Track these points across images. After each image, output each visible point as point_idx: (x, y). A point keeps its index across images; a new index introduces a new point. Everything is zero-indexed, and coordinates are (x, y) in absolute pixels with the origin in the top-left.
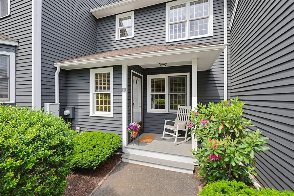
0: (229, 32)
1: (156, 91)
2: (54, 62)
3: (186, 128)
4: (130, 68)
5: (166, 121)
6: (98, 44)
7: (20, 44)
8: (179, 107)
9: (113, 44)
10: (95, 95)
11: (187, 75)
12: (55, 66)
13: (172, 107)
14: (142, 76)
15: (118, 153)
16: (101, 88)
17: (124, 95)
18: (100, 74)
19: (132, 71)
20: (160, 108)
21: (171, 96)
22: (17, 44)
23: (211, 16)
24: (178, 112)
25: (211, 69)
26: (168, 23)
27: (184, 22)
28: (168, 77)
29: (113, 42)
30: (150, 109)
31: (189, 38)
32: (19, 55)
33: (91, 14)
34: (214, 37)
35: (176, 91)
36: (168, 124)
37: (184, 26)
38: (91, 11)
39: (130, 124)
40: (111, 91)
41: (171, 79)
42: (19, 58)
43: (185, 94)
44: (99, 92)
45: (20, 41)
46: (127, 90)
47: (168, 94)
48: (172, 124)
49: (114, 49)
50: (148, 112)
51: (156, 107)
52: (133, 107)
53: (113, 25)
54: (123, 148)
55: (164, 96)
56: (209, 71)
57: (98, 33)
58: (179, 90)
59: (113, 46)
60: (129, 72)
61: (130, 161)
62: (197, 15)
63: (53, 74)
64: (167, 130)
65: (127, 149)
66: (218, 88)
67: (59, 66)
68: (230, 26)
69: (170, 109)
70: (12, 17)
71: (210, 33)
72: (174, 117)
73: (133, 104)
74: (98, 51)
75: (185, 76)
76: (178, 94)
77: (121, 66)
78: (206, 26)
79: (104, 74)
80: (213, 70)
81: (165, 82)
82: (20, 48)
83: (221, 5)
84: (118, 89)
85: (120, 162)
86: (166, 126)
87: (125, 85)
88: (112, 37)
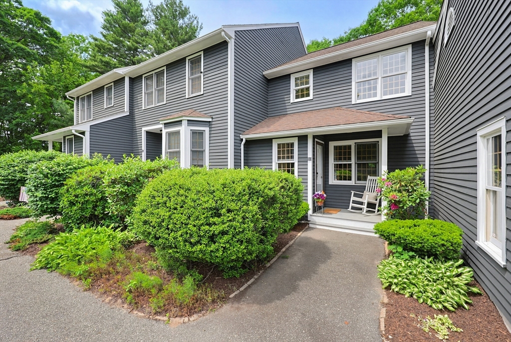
0: (432, 90)
1: (340, 159)
2: (240, 134)
3: (376, 200)
4: (314, 137)
5: (353, 192)
6: (269, 108)
7: (214, 120)
8: (369, 177)
9: (287, 107)
10: (277, 165)
11: (378, 142)
12: (241, 138)
13: (359, 179)
14: (323, 143)
15: (303, 222)
16: (284, 158)
17: (310, 164)
18: (284, 144)
19: (316, 140)
20: (345, 179)
21: (359, 165)
22: (210, 120)
23: (410, 72)
24: (367, 183)
25: (409, 134)
26: (355, 80)
27: (376, 79)
28: (355, 143)
29: (287, 104)
30: (332, 181)
31: (381, 97)
32: (213, 129)
33: (263, 76)
34: (413, 97)
35: (365, 159)
36: (355, 195)
37: (376, 83)
38: (264, 73)
39: (316, 193)
40: (295, 160)
41: (359, 146)
42: (212, 132)
43: (376, 163)
44: (282, 161)
45: (214, 117)
46: (312, 159)
47: (355, 163)
48: (361, 196)
49: (288, 112)
50: (330, 183)
51: (340, 178)
52: (317, 177)
53: (288, 85)
54: (309, 216)
55: (350, 165)
56: (406, 136)
57: (269, 94)
58: (369, 158)
59: (288, 110)
60: (314, 141)
61: (318, 227)
62: (391, 71)
63: (239, 145)
64: (354, 202)
65: (313, 217)
66: (418, 156)
67: (244, 137)
68: (433, 83)
69: (358, 180)
70: (204, 95)
71: (408, 92)
72: (362, 189)
73: (317, 173)
74: (269, 116)
75: (377, 143)
76: (368, 163)
77: (306, 136)
78: (403, 84)
79: (288, 144)
80: (411, 135)
81: (351, 149)
82: (213, 123)
83: (422, 58)
84: (303, 159)
85: (307, 227)
86: (353, 198)
87: (310, 155)
88: (286, 99)
